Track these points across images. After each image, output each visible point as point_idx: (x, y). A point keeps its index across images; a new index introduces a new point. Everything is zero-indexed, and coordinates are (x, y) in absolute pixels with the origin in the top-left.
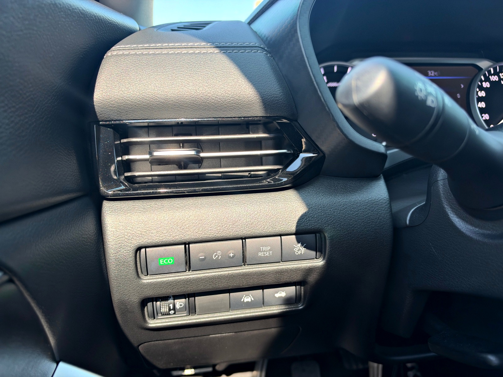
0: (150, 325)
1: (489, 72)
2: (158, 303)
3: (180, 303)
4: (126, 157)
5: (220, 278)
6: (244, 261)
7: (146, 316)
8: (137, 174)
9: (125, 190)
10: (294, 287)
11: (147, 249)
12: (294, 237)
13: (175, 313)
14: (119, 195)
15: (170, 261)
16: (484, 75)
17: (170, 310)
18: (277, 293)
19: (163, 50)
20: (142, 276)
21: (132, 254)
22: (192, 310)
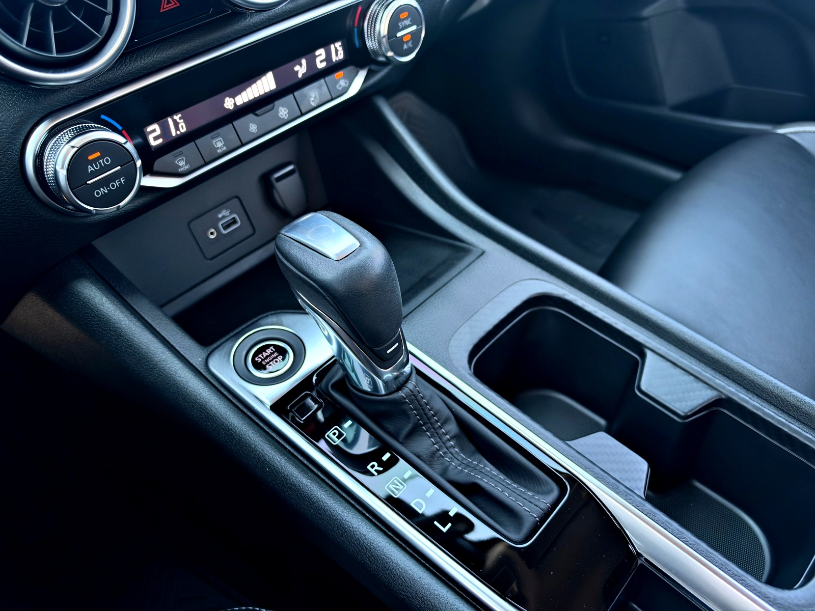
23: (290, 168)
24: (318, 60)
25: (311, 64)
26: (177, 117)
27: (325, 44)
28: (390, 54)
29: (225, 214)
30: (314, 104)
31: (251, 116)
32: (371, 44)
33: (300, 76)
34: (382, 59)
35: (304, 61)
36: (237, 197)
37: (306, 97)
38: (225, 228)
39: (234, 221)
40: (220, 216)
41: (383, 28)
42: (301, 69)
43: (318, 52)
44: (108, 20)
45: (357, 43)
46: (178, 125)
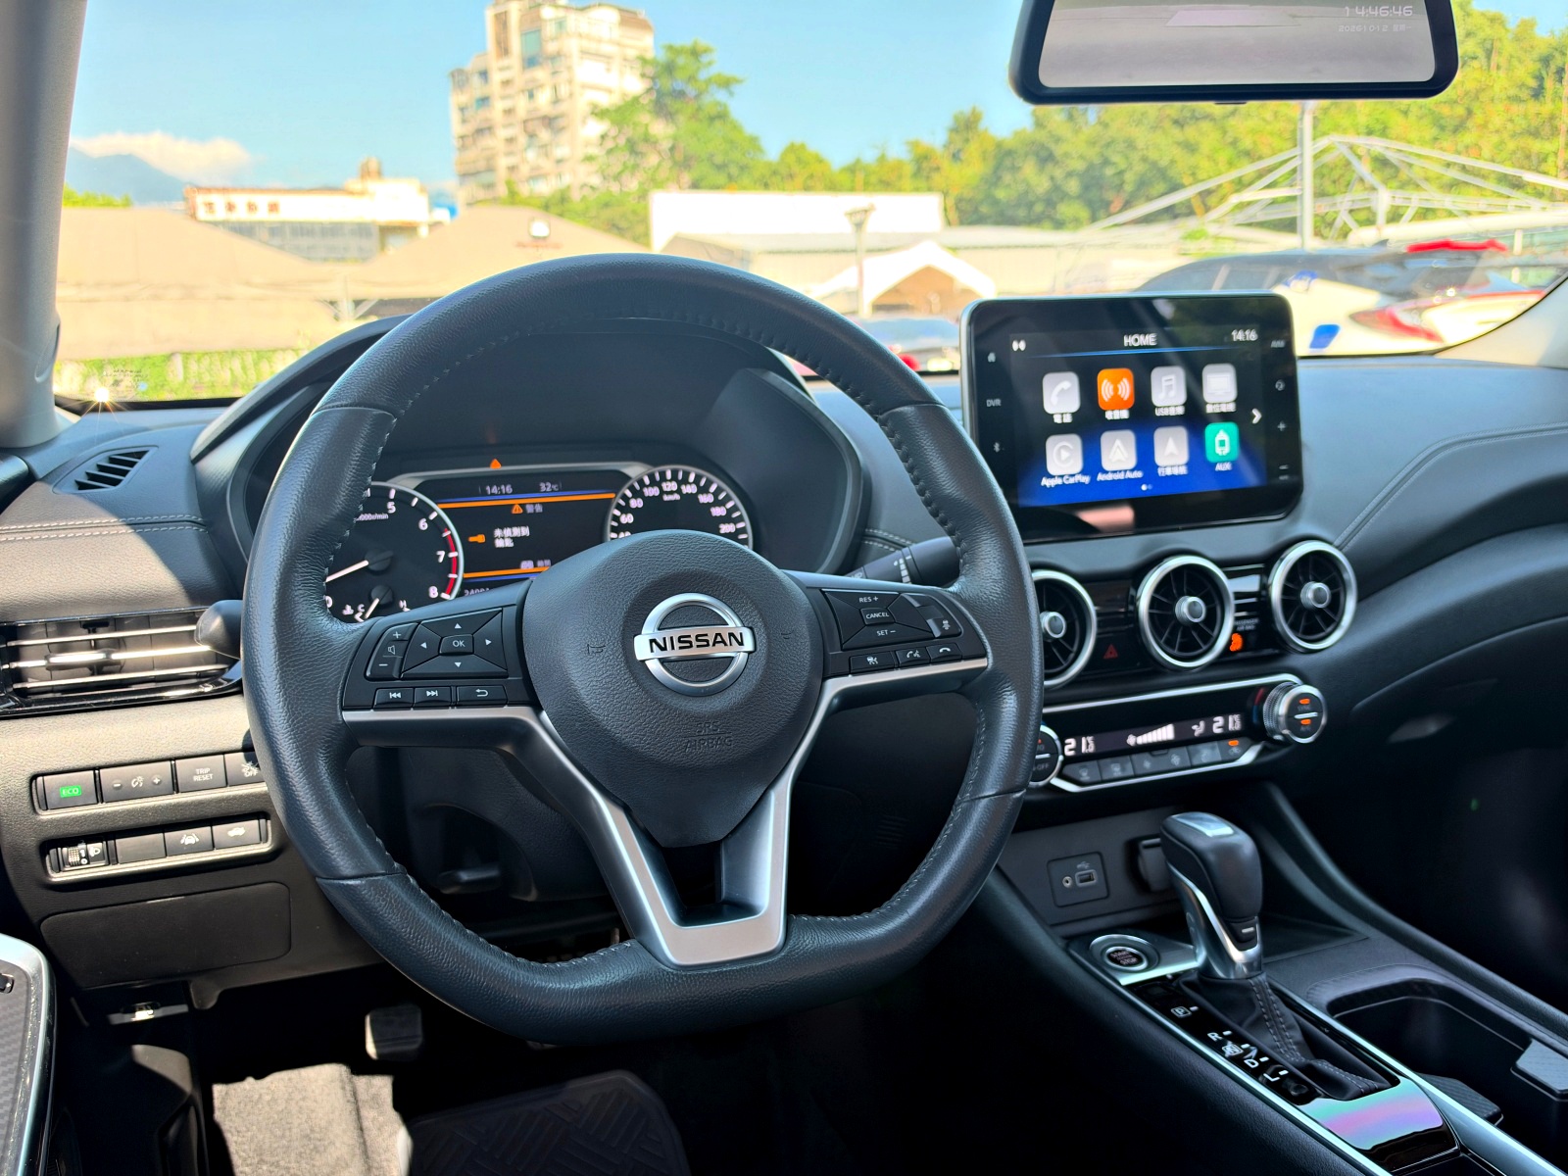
0: (54, 880)
1: (641, 482)
2: (65, 849)
3: (95, 848)
4: (14, 665)
5: (143, 811)
6: (176, 788)
7: (49, 868)
8: (28, 685)
9: (15, 707)
10: (256, 822)
11: (45, 778)
12: (242, 754)
13: (88, 863)
14: (7, 713)
15: (76, 791)
16: (632, 488)
17: (81, 858)
18: (231, 829)
19: (60, 532)
20: (40, 812)
21: (26, 784)
22: (111, 858)
23: (1158, 840)
24: (1215, 726)
25: (1209, 727)
26: (1090, 739)
27: (1225, 713)
28: (1286, 732)
29: (1084, 867)
30: (1204, 761)
31: (1147, 755)
32: (1268, 723)
33: (1196, 734)
34: (1278, 737)
35: (1202, 724)
36: (1100, 854)
37: (1198, 752)
38: (1082, 881)
39: (1090, 879)
40: (1079, 866)
41: (1282, 709)
42: (1198, 729)
43: (1216, 719)
44: (1072, 656)
45: (1255, 721)
46: (1088, 745)
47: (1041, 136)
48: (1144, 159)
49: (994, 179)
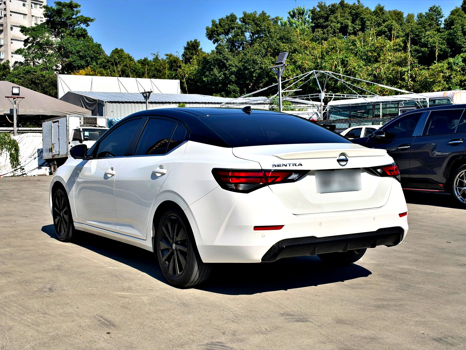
47: (220, 57)
48: (261, 68)
49: (201, 72)
